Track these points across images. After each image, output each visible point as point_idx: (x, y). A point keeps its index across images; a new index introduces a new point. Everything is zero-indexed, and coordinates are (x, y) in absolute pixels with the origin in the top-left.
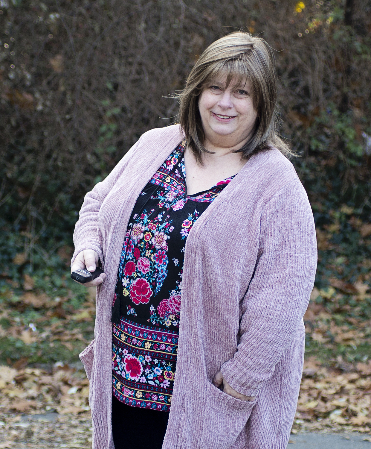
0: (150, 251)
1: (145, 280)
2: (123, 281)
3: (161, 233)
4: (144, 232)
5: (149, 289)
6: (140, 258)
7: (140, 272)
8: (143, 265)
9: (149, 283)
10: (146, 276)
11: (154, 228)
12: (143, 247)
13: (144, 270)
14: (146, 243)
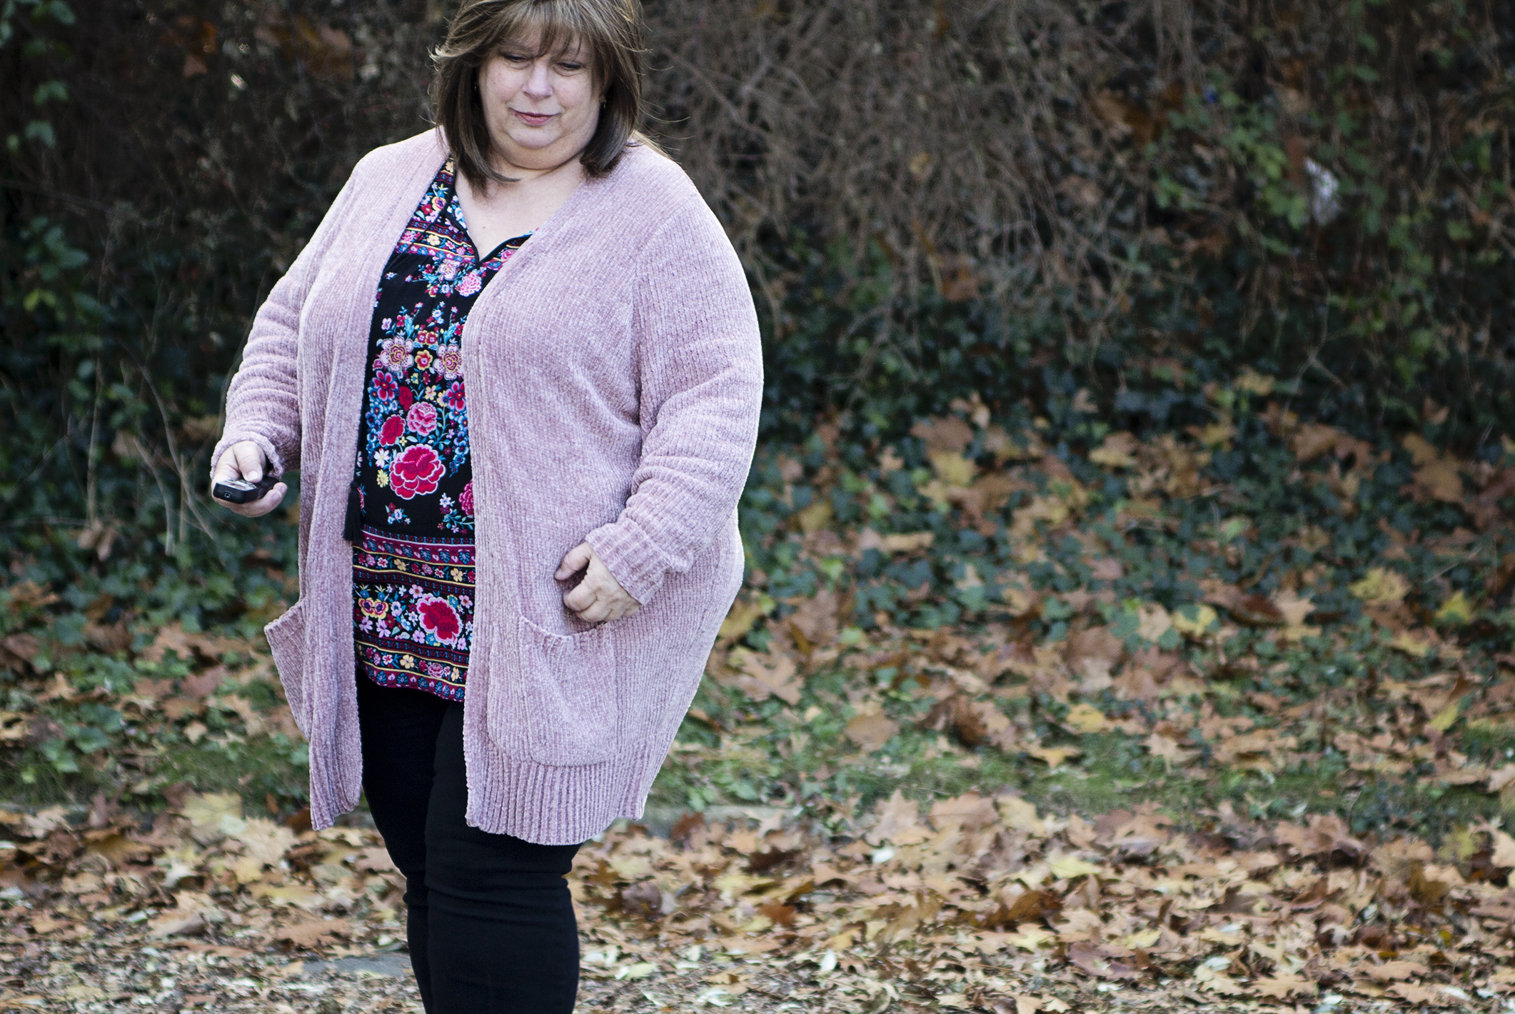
0: (434, 387)
1: (427, 447)
2: (377, 456)
3: (450, 348)
4: (414, 353)
5: (437, 463)
6: (414, 406)
7: (414, 435)
8: (420, 418)
9: (436, 453)
10: (428, 439)
11: (432, 339)
12: (416, 382)
13: (423, 429)
14: (421, 374)
